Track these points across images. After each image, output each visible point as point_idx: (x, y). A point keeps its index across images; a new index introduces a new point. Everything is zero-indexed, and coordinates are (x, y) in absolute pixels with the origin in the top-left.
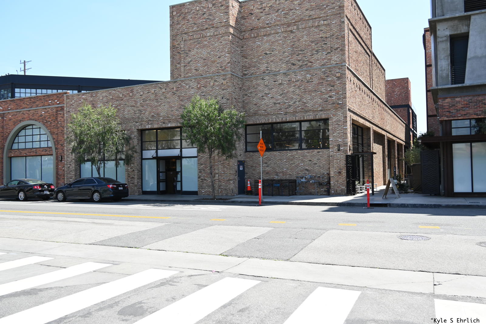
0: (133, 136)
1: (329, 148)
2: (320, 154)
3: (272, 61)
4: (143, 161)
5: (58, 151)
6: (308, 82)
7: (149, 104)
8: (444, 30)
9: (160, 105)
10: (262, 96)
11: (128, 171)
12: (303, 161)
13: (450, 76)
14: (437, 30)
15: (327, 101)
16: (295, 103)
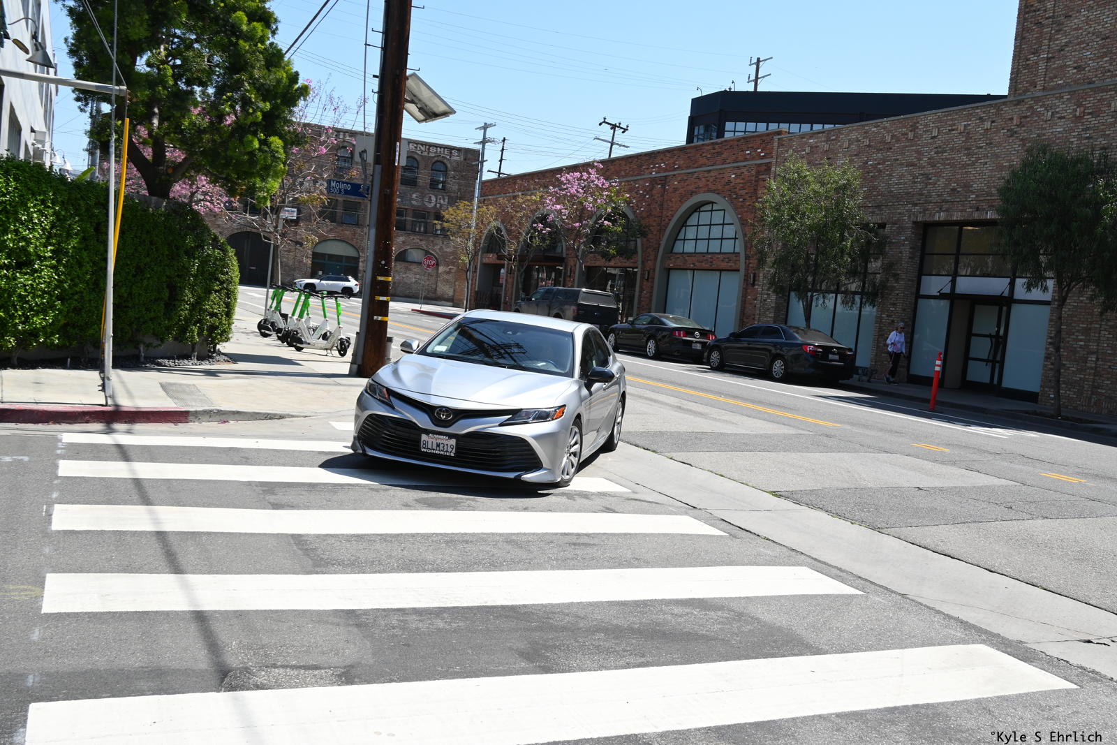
0: (902, 238)
4: (921, 301)
5: (750, 263)
7: (947, 159)
9: (973, 163)
11: (881, 322)
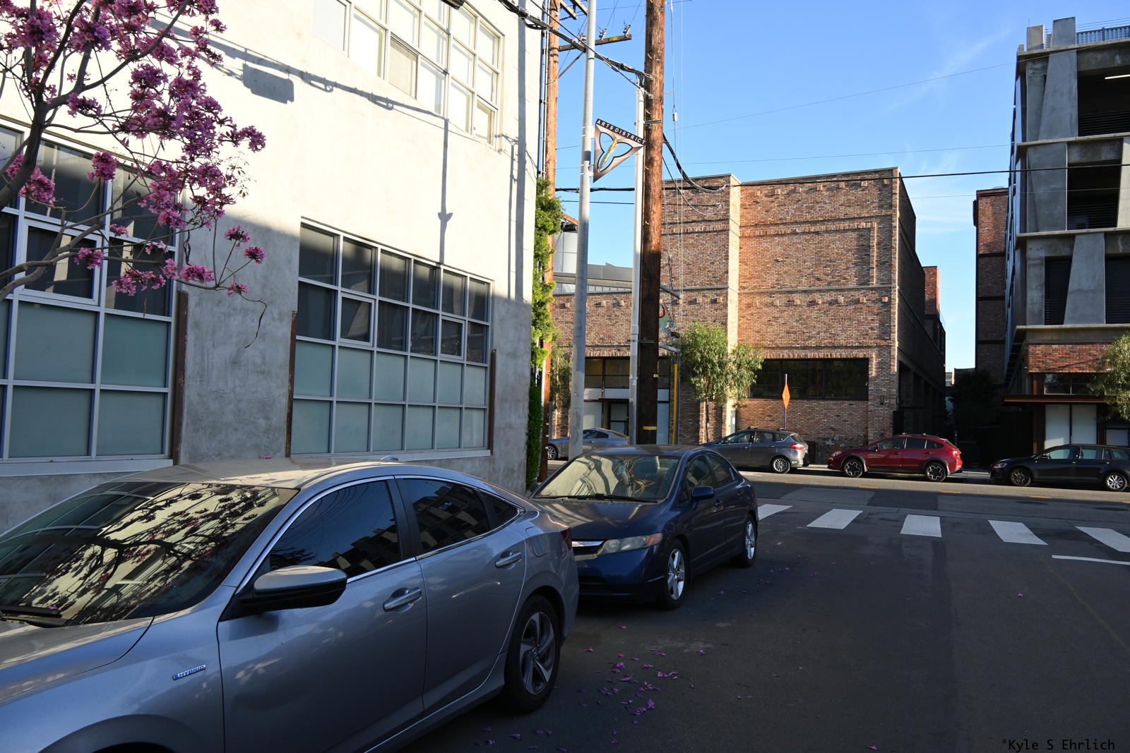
1: (867, 400)
2: (853, 408)
3: (785, 273)
6: (840, 306)
8: (1038, 250)
10: (770, 321)
12: (828, 417)
13: (1043, 312)
14: (1028, 249)
15: (867, 335)
16: (818, 333)
